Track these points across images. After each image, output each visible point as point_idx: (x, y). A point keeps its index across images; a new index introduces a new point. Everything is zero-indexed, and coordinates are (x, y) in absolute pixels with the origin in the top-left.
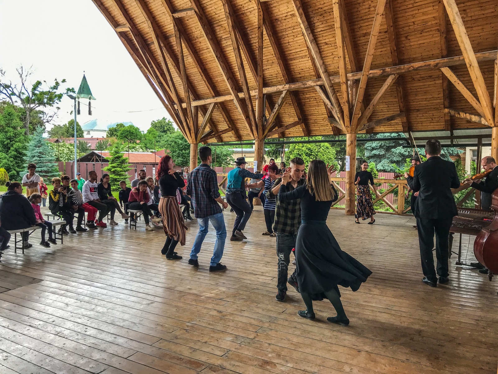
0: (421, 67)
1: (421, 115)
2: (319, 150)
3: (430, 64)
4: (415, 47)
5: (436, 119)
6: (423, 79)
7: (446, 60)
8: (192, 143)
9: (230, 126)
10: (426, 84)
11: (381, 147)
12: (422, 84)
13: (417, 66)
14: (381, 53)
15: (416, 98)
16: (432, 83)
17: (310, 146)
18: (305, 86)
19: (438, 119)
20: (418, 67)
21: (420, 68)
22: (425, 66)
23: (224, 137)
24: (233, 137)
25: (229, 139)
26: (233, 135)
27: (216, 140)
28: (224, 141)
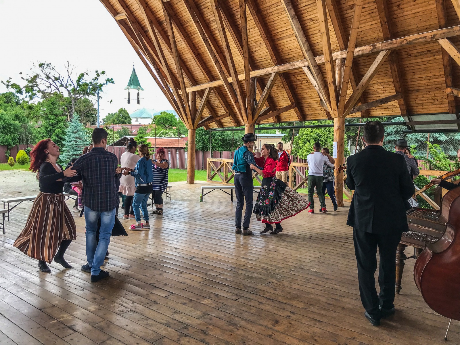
0: (416, 39)
1: (421, 96)
2: (328, 136)
3: (426, 36)
4: (409, 17)
5: (439, 100)
6: (421, 55)
7: (444, 30)
8: (190, 129)
9: (228, 111)
10: (424, 60)
12: (420, 60)
13: (411, 40)
14: (371, 27)
15: (415, 76)
16: (430, 59)
17: (318, 132)
18: (294, 67)
19: (442, 100)
20: (413, 40)
21: (415, 42)
22: (420, 38)
23: (223, 122)
24: (232, 122)
25: (228, 124)
26: (231, 120)
27: (217, 125)
28: (224, 126)
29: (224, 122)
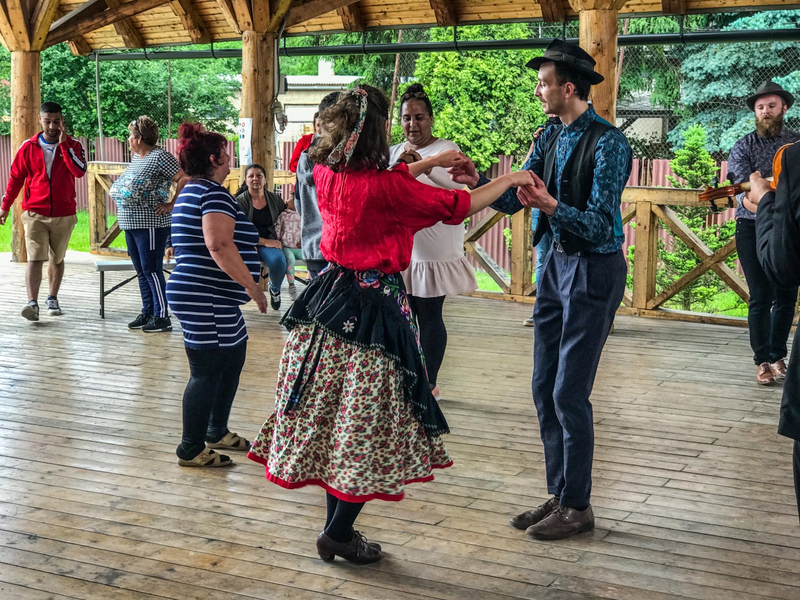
2: (517, 81)
8: (17, 49)
11: (736, 71)
17: (484, 67)
23: (145, 24)
24: (181, 27)
25: (166, 34)
26: (178, 19)
27: (120, 38)
28: (150, 42)
29: (151, 23)
